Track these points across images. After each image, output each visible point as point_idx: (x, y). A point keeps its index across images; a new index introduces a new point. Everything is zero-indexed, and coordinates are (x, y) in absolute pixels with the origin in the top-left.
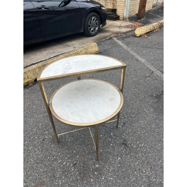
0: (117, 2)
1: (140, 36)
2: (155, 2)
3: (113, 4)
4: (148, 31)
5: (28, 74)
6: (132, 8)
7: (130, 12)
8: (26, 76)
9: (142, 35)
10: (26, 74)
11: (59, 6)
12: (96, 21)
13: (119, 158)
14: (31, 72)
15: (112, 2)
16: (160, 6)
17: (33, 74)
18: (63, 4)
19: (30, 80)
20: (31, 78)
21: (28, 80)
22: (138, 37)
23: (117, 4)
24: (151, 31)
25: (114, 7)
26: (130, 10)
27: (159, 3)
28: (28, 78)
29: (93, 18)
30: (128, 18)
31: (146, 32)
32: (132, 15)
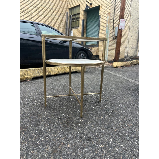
0: (99, 51)
1: (117, 67)
2: (126, 55)
3: (97, 52)
4: (122, 65)
5: (28, 72)
6: (110, 55)
7: (109, 57)
8: (27, 73)
9: (118, 67)
10: (27, 72)
11: (59, 43)
12: (84, 57)
13: (102, 118)
14: (31, 71)
15: (96, 51)
16: (130, 58)
17: (32, 73)
18: (62, 42)
19: (29, 76)
20: (30, 76)
21: (27, 76)
22: (115, 67)
23: (99, 52)
24: (125, 66)
25: (97, 54)
26: (109, 56)
27: (129, 56)
28: (28, 75)
29: (82, 55)
30: (107, 61)
31: (121, 65)
32: (110, 60)
